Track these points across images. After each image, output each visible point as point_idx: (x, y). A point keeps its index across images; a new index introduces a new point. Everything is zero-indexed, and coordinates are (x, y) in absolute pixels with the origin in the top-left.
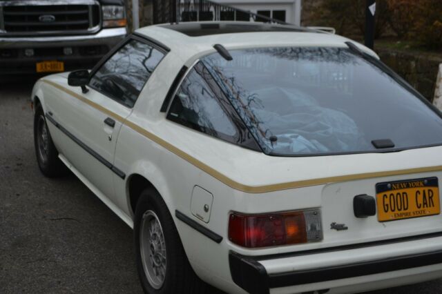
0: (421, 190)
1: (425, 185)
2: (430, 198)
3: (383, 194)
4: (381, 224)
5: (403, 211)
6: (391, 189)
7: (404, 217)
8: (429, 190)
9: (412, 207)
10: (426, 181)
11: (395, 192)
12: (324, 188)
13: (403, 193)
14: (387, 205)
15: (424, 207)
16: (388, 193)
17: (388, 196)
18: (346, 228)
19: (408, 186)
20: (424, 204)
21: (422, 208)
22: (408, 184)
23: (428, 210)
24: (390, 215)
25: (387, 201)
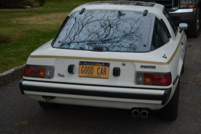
0: (101, 67)
1: (103, 66)
2: (105, 71)
3: (82, 66)
4: (80, 78)
5: (90, 74)
6: (86, 64)
7: (90, 76)
8: (104, 68)
9: (95, 74)
10: (103, 64)
11: (88, 66)
13: (92, 67)
14: (83, 71)
15: (101, 74)
16: (85, 66)
17: (84, 67)
18: (64, 76)
19: (94, 65)
20: (101, 73)
21: (100, 75)
22: (94, 64)
23: (102, 76)
24: (84, 74)
25: (83, 69)
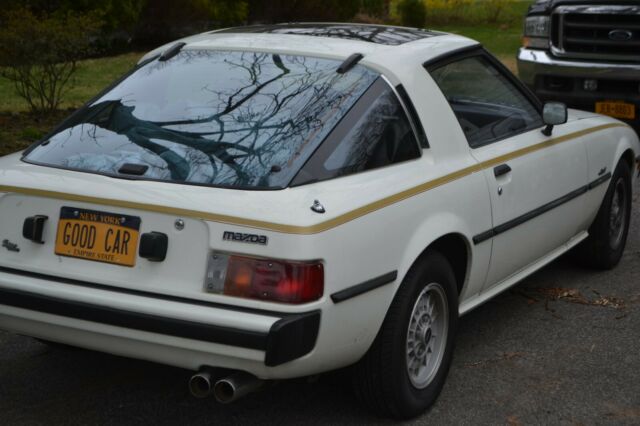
0: (116, 229)
1: (122, 225)
2: (125, 242)
3: (66, 221)
4: (57, 257)
5: (85, 249)
6: (77, 218)
7: (85, 256)
8: (126, 232)
9: (99, 248)
10: (123, 219)
11: (82, 223)
12: (4, 197)
13: (92, 227)
14: (68, 236)
15: (114, 251)
16: (73, 222)
17: (73, 225)
18: (18, 250)
19: (99, 220)
20: (115, 248)
21: (110, 252)
22: (100, 216)
23: (118, 257)
24: (69, 248)
25: (69, 231)
